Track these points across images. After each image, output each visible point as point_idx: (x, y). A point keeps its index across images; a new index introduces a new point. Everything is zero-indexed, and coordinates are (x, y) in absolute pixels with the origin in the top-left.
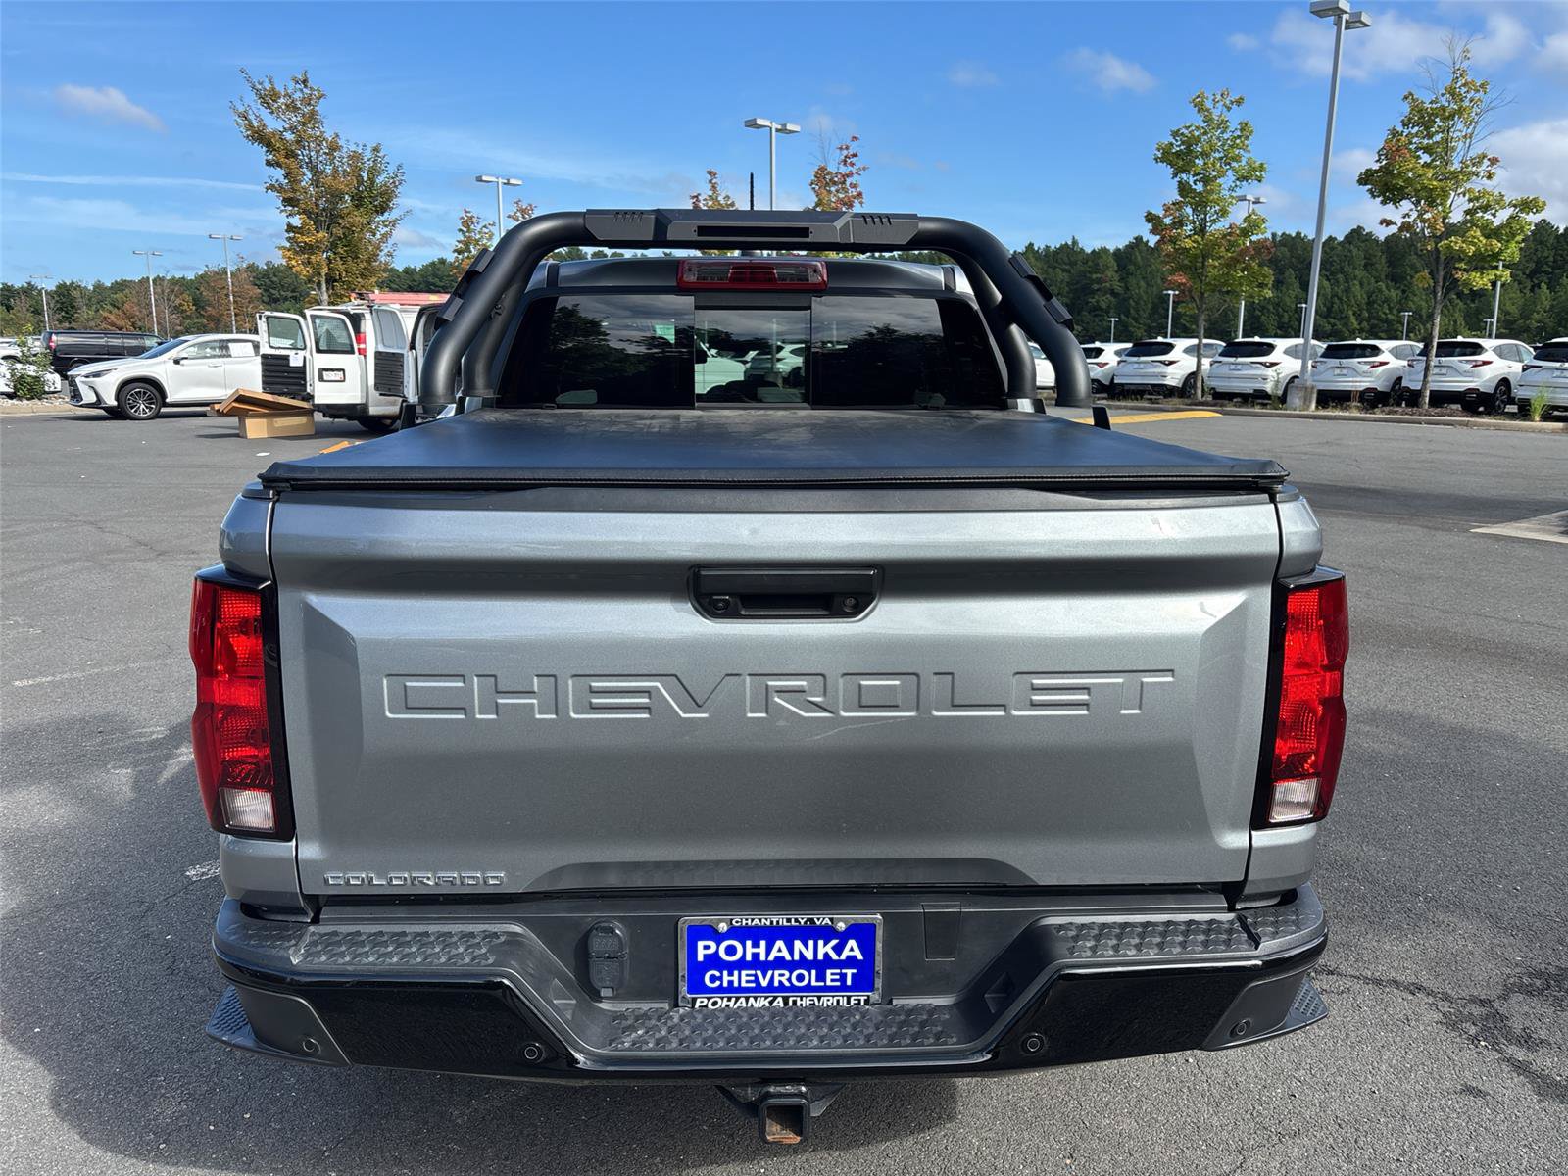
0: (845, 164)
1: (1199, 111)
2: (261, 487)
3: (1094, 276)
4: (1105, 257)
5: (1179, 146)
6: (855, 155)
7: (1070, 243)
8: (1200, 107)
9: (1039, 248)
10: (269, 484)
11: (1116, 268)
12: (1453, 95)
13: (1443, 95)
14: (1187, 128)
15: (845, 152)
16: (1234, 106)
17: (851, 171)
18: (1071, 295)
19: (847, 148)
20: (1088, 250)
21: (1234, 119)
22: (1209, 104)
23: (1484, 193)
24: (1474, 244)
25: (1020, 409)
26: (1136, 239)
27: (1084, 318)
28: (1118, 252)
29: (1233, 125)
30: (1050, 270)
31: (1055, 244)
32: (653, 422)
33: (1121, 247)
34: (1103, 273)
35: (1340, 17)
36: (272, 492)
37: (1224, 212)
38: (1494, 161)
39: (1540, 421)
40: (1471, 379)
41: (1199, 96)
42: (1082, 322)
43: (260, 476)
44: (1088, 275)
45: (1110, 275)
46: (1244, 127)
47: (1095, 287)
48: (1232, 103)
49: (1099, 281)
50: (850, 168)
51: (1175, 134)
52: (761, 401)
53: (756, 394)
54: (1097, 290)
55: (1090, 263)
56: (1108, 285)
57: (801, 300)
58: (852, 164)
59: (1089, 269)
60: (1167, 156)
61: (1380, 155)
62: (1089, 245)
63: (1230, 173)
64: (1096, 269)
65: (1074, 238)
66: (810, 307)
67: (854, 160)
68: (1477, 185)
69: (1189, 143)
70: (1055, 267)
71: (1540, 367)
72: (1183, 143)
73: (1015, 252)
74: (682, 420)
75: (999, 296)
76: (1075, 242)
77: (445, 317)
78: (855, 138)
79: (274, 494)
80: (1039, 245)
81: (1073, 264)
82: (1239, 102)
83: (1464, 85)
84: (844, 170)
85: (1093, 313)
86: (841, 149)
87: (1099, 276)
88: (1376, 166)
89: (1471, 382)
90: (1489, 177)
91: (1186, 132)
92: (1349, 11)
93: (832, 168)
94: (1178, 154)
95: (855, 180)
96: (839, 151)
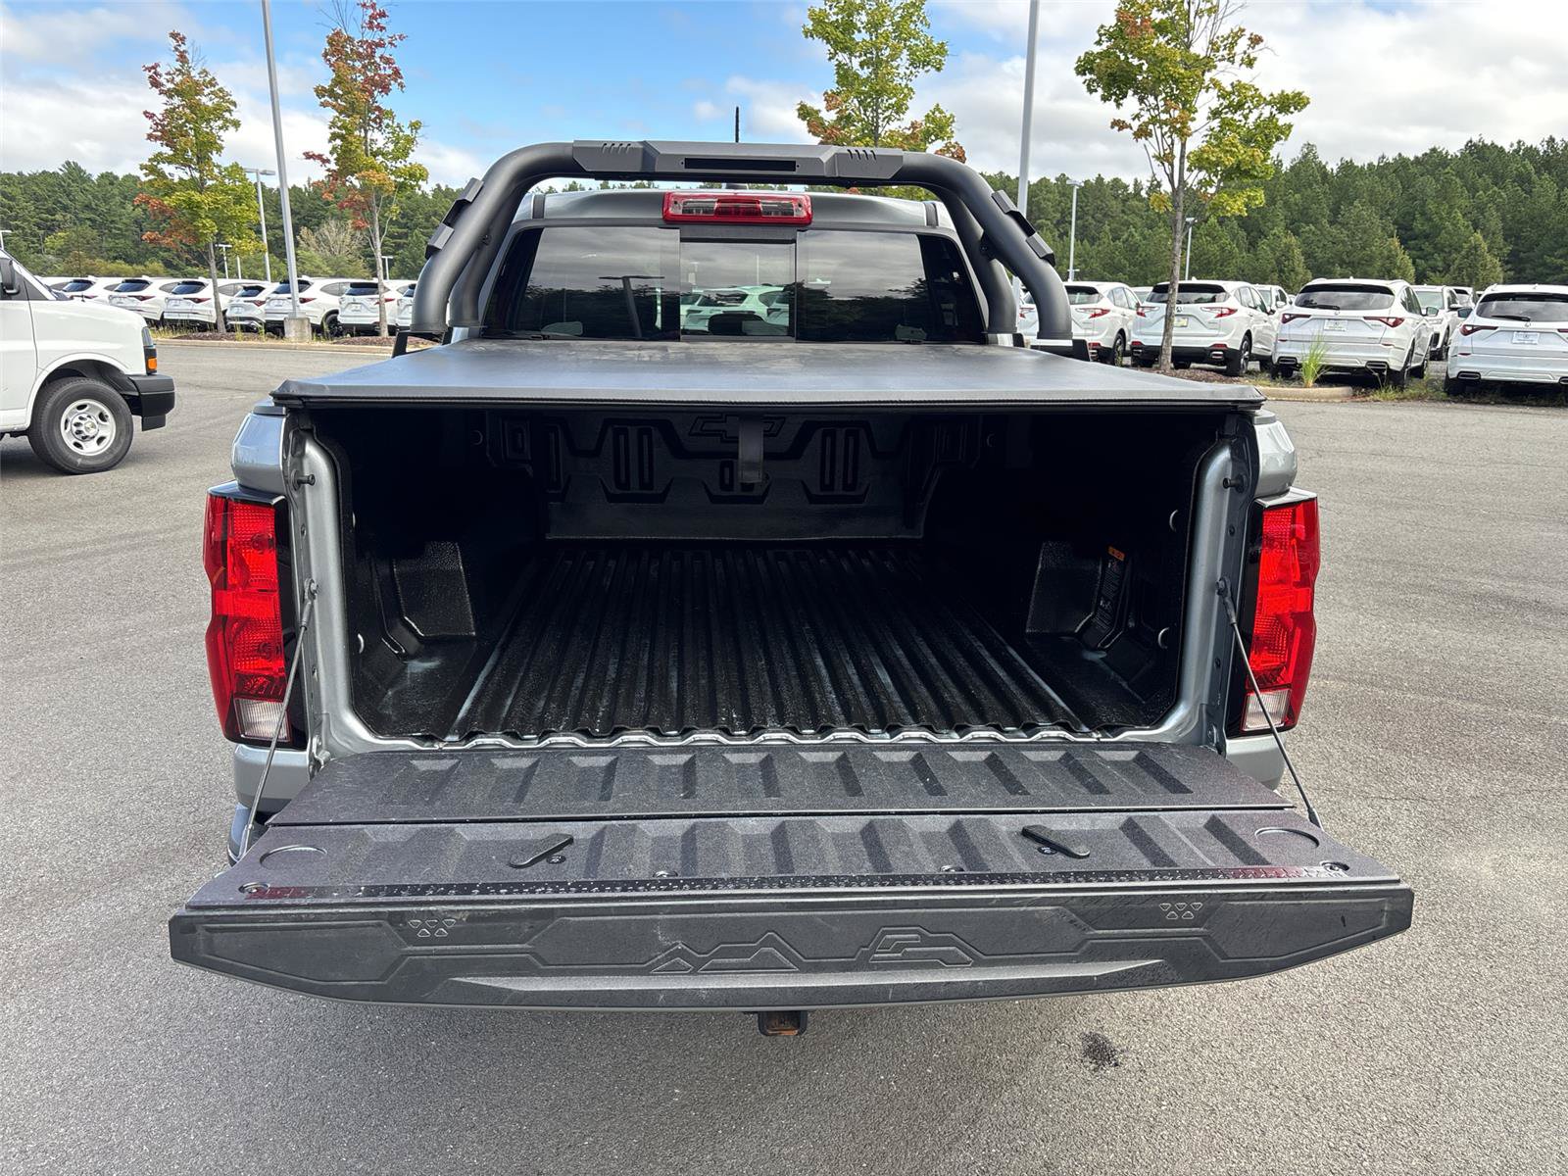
0: (371, 28)
2: (273, 404)
5: (835, 14)
6: (383, 15)
10: (281, 402)
15: (370, 12)
17: (380, 39)
23: (1238, 87)
24: (1233, 154)
25: (1000, 344)
32: (642, 352)
36: (284, 408)
37: (900, 108)
38: (1256, 40)
39: (1314, 387)
40: (1216, 332)
43: (273, 395)
50: (379, 34)
52: (745, 335)
53: (740, 327)
57: (786, 233)
58: (381, 28)
60: (821, 28)
61: (1100, 35)
66: (794, 241)
67: (382, 21)
68: (1227, 74)
71: (1308, 316)
72: (840, 11)
74: (670, 351)
75: (980, 231)
77: (436, 245)
79: (286, 412)
84: (372, 36)
88: (1097, 49)
89: (1217, 336)
90: (1250, 63)
93: (354, 34)
94: (834, 26)
95: (387, 52)
96: (360, 8)
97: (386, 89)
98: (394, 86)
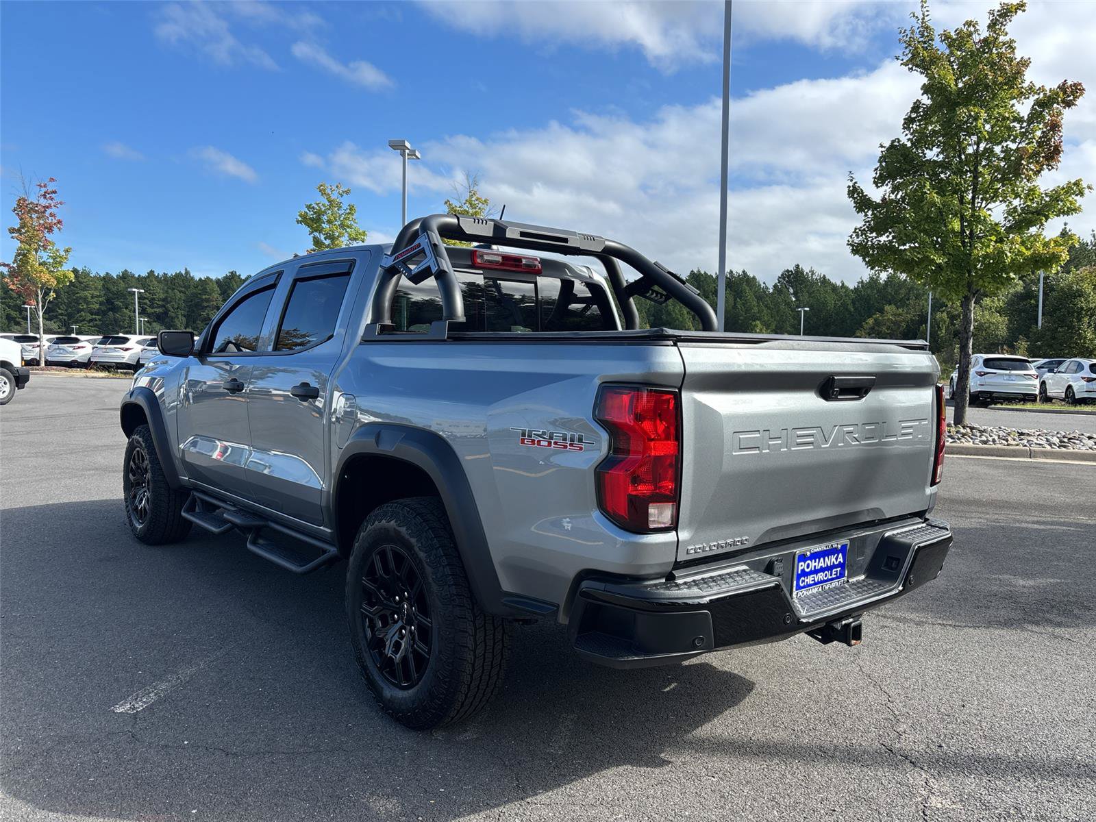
0: (45, 198)
1: (322, 194)
3: (204, 297)
4: (211, 284)
5: (313, 215)
6: (54, 192)
7: (183, 272)
8: (323, 192)
9: (158, 274)
11: (220, 292)
12: (471, 204)
13: (465, 204)
14: (317, 204)
15: (44, 190)
16: (345, 195)
17: (50, 204)
18: (187, 309)
19: (45, 186)
20: (197, 278)
21: (346, 202)
22: (328, 191)
26: (232, 273)
27: (199, 326)
28: (218, 282)
29: (345, 206)
30: (170, 291)
31: (171, 272)
33: (220, 278)
34: (211, 294)
35: (404, 151)
41: (322, 186)
42: (198, 328)
44: (199, 296)
45: (216, 297)
46: (351, 208)
47: (205, 304)
48: (343, 192)
49: (207, 300)
50: (50, 201)
51: (309, 207)
54: (206, 307)
55: (200, 287)
56: (215, 303)
57: (532, 278)
58: (52, 199)
59: (200, 292)
60: (304, 220)
62: (197, 275)
63: (346, 235)
64: (205, 291)
65: (186, 269)
66: (536, 282)
67: (53, 195)
69: (319, 214)
70: (174, 289)
72: (315, 213)
73: (139, 276)
76: (187, 273)
78: (52, 180)
80: (159, 272)
81: (187, 287)
82: (347, 192)
83: (477, 200)
84: (43, 202)
85: (205, 323)
86: (40, 186)
87: (207, 297)
91: (316, 206)
92: (409, 148)
93: (33, 199)
94: (312, 220)
95: (53, 210)
96: (39, 187)
97: (50, 230)
98: (55, 229)
